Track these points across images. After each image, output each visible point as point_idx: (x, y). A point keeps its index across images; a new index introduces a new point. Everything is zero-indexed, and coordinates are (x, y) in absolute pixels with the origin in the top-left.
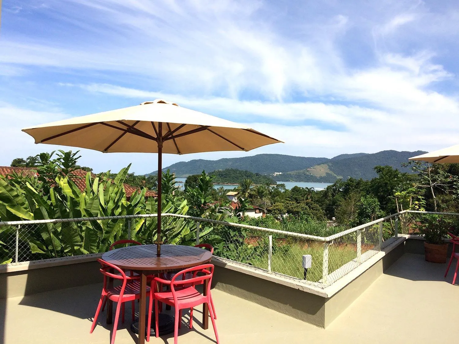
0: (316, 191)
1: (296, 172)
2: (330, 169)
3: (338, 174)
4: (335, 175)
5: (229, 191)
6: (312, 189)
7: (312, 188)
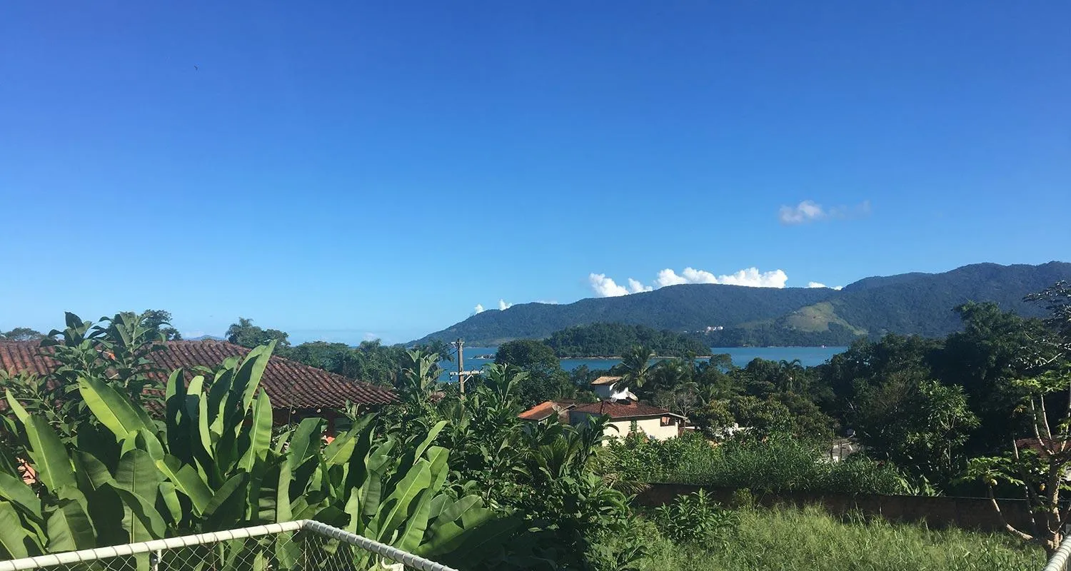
0: (805, 368)
1: (757, 323)
2: (839, 312)
3: (858, 325)
4: (851, 327)
5: (600, 374)
6: (796, 363)
7: (795, 361)
